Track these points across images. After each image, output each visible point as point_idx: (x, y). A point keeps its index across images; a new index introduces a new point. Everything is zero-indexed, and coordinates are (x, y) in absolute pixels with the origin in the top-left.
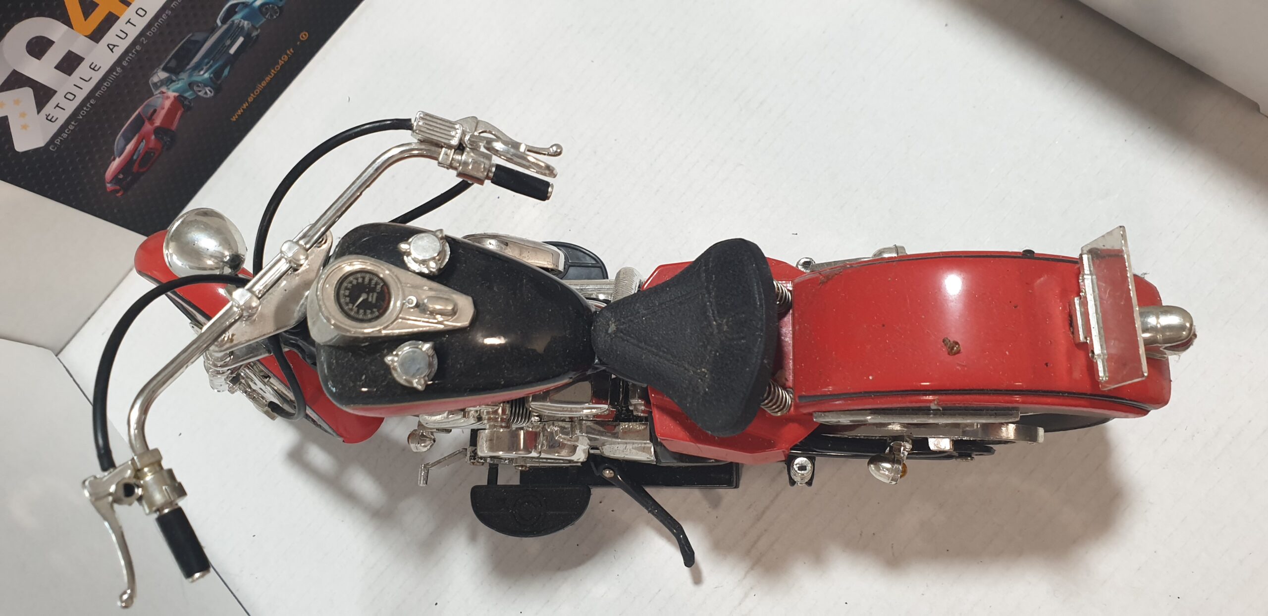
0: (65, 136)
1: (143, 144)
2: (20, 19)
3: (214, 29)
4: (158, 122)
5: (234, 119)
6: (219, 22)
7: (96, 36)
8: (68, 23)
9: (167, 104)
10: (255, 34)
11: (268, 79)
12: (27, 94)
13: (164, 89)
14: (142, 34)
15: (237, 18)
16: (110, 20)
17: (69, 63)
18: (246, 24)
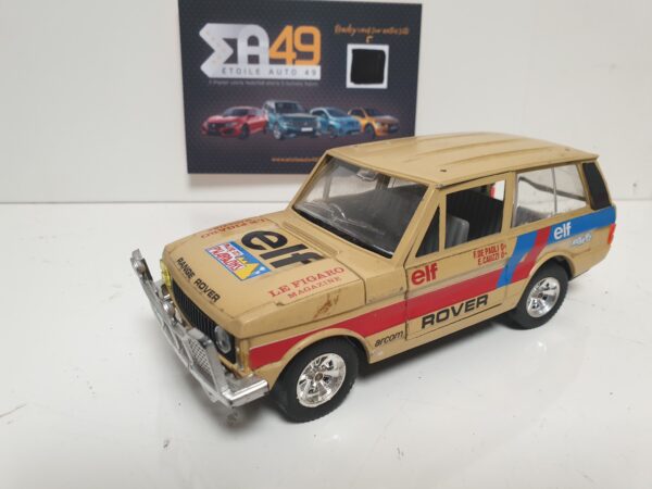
0: (220, 83)
1: (235, 124)
2: (261, 24)
3: (307, 111)
4: (250, 122)
5: (274, 160)
6: (312, 111)
7: (273, 61)
8: (271, 44)
9: (261, 119)
10: (318, 134)
11: (301, 160)
12: (230, 51)
13: (267, 111)
14: (285, 81)
15: (319, 118)
16: (282, 61)
17: (253, 59)
18: (319, 125)
